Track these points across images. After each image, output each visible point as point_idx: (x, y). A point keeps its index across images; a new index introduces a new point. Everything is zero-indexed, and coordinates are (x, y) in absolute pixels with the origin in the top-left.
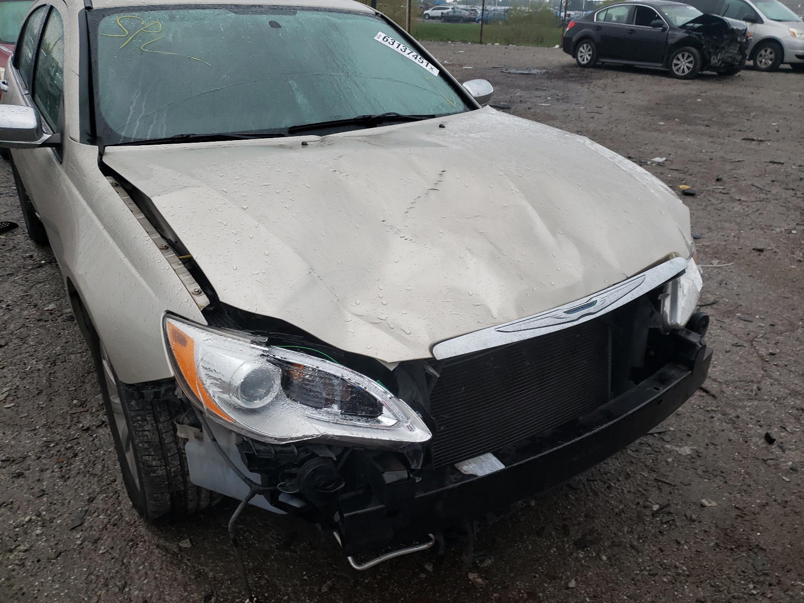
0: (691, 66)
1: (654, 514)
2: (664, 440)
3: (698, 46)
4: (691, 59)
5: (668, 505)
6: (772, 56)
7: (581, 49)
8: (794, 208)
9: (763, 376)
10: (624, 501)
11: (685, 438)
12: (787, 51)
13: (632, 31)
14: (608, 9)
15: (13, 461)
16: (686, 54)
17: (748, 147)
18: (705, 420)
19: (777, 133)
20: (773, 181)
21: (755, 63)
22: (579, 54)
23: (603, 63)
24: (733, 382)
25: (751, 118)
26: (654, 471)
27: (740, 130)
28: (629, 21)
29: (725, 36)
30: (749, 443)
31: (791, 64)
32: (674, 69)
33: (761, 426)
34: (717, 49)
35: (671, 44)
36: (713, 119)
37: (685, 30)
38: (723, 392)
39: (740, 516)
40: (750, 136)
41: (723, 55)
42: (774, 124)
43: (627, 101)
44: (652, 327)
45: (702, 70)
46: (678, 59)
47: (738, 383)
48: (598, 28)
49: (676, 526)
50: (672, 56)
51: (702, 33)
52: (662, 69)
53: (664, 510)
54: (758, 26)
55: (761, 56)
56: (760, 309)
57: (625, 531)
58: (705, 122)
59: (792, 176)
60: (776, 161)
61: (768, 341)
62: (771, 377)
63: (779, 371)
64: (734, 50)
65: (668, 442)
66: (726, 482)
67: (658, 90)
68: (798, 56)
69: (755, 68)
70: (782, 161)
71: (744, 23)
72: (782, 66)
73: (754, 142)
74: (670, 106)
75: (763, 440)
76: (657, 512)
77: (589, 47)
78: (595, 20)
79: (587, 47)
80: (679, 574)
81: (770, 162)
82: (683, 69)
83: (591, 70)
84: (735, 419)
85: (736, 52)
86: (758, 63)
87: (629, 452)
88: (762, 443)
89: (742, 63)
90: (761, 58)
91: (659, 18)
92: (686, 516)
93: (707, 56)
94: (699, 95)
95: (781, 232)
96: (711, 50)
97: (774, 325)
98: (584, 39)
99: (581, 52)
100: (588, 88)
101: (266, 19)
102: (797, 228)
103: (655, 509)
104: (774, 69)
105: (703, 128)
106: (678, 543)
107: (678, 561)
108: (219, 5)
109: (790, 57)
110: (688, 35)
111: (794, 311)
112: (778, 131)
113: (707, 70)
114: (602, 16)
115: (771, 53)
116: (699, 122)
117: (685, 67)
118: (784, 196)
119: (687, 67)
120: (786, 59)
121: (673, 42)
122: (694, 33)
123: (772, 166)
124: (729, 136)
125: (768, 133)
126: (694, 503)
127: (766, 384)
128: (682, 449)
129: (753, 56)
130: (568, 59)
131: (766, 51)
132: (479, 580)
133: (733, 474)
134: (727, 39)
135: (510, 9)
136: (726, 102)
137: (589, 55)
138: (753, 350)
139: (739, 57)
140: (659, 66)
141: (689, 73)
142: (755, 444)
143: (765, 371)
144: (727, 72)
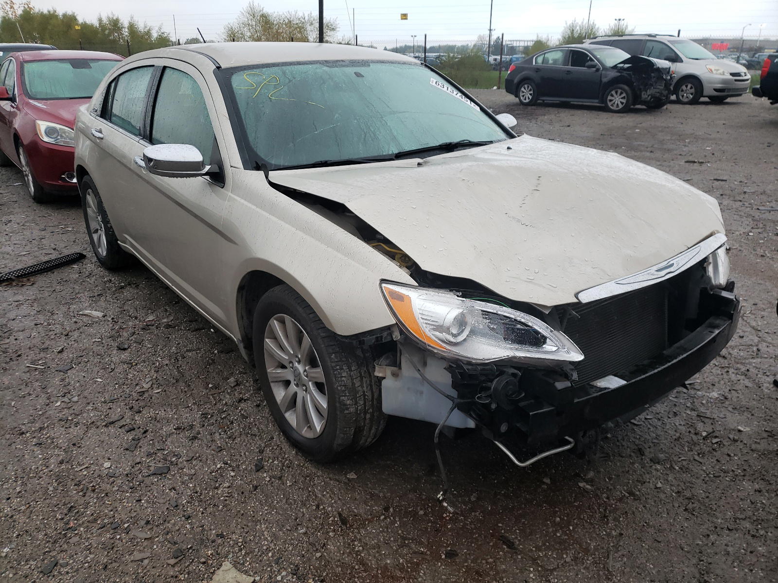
0: (624, 101)
1: (705, 438)
2: (695, 389)
3: (629, 83)
4: (624, 95)
5: (714, 432)
6: (693, 90)
7: (523, 89)
8: (746, 215)
9: (759, 341)
10: (678, 431)
11: (711, 387)
12: (705, 85)
13: (569, 72)
14: (545, 53)
15: (184, 429)
16: (619, 91)
17: (692, 168)
18: (722, 374)
19: (713, 156)
20: (722, 195)
21: (677, 97)
22: (521, 94)
23: (544, 101)
24: (736, 346)
25: (687, 144)
26: (694, 410)
27: (680, 155)
28: (565, 63)
29: (653, 74)
30: (762, 388)
31: (709, 97)
32: (609, 104)
33: (768, 376)
34: (647, 86)
35: (605, 83)
36: (655, 146)
37: (616, 70)
38: (730, 354)
39: (770, 436)
40: (691, 159)
41: (651, 91)
42: (708, 148)
43: (574, 133)
44: (703, 286)
45: (634, 105)
46: (612, 96)
47: (740, 347)
48: (538, 70)
49: (724, 445)
50: (606, 93)
51: (631, 73)
52: (598, 105)
53: (711, 435)
54: (678, 64)
55: (682, 91)
56: (742, 293)
57: (686, 450)
58: (648, 149)
59: (736, 190)
60: (719, 178)
61: (756, 316)
62: (764, 341)
63: (770, 337)
64: (661, 87)
65: (698, 390)
66: (753, 415)
67: (599, 122)
68: (716, 90)
69: (678, 102)
70: (724, 179)
71: (667, 62)
72: (702, 99)
73: (695, 164)
74: (614, 136)
75: (772, 386)
76: (706, 436)
77: (530, 87)
78: (534, 63)
79: (528, 87)
80: (737, 475)
81: (715, 180)
82: (617, 104)
83: (533, 107)
84: (746, 372)
85: (662, 88)
86: (681, 97)
87: (671, 398)
88: (773, 387)
89: (667, 97)
90: (683, 93)
91: (591, 60)
92: (729, 438)
93: (638, 92)
94: (635, 126)
95: (740, 235)
96: (642, 87)
97: (756, 304)
98: (525, 80)
99: (523, 92)
100: (536, 124)
101: (351, 71)
102: (753, 231)
103: (704, 435)
104: (694, 102)
105: (648, 154)
106: (729, 455)
107: (733, 466)
108: (314, 61)
109: (708, 90)
110: (620, 74)
111: (769, 294)
112: (713, 154)
113: (638, 104)
114: (540, 60)
115: (691, 88)
116: (643, 149)
117: (619, 103)
118: (734, 206)
119: (621, 102)
120: (705, 93)
121: (607, 81)
122: (625, 72)
123: (717, 183)
124: (673, 160)
125: (705, 156)
126: (733, 430)
127: (763, 347)
128: (711, 394)
129: (676, 91)
130: (511, 98)
131: (687, 86)
132: (588, 487)
133: (756, 409)
134: (654, 77)
135: (440, 55)
136: (662, 131)
137: (531, 94)
138: (745, 323)
139: (665, 93)
140: (595, 103)
141: (623, 108)
142: (767, 388)
143: (760, 337)
144: (655, 105)
